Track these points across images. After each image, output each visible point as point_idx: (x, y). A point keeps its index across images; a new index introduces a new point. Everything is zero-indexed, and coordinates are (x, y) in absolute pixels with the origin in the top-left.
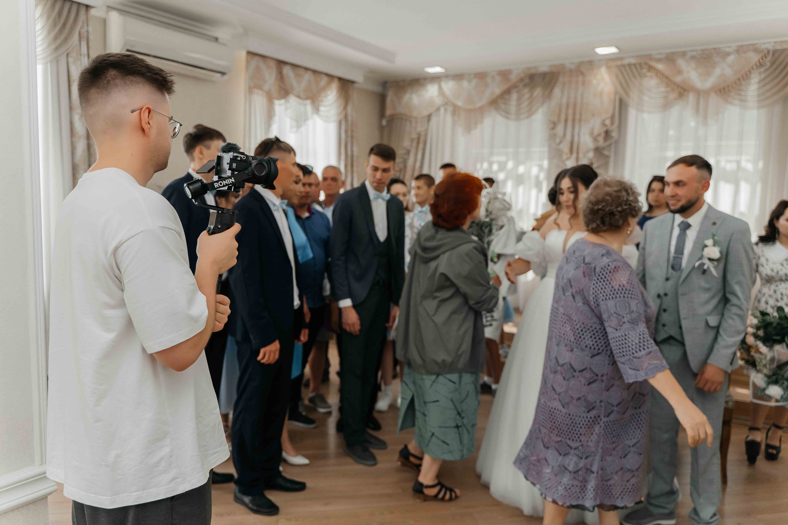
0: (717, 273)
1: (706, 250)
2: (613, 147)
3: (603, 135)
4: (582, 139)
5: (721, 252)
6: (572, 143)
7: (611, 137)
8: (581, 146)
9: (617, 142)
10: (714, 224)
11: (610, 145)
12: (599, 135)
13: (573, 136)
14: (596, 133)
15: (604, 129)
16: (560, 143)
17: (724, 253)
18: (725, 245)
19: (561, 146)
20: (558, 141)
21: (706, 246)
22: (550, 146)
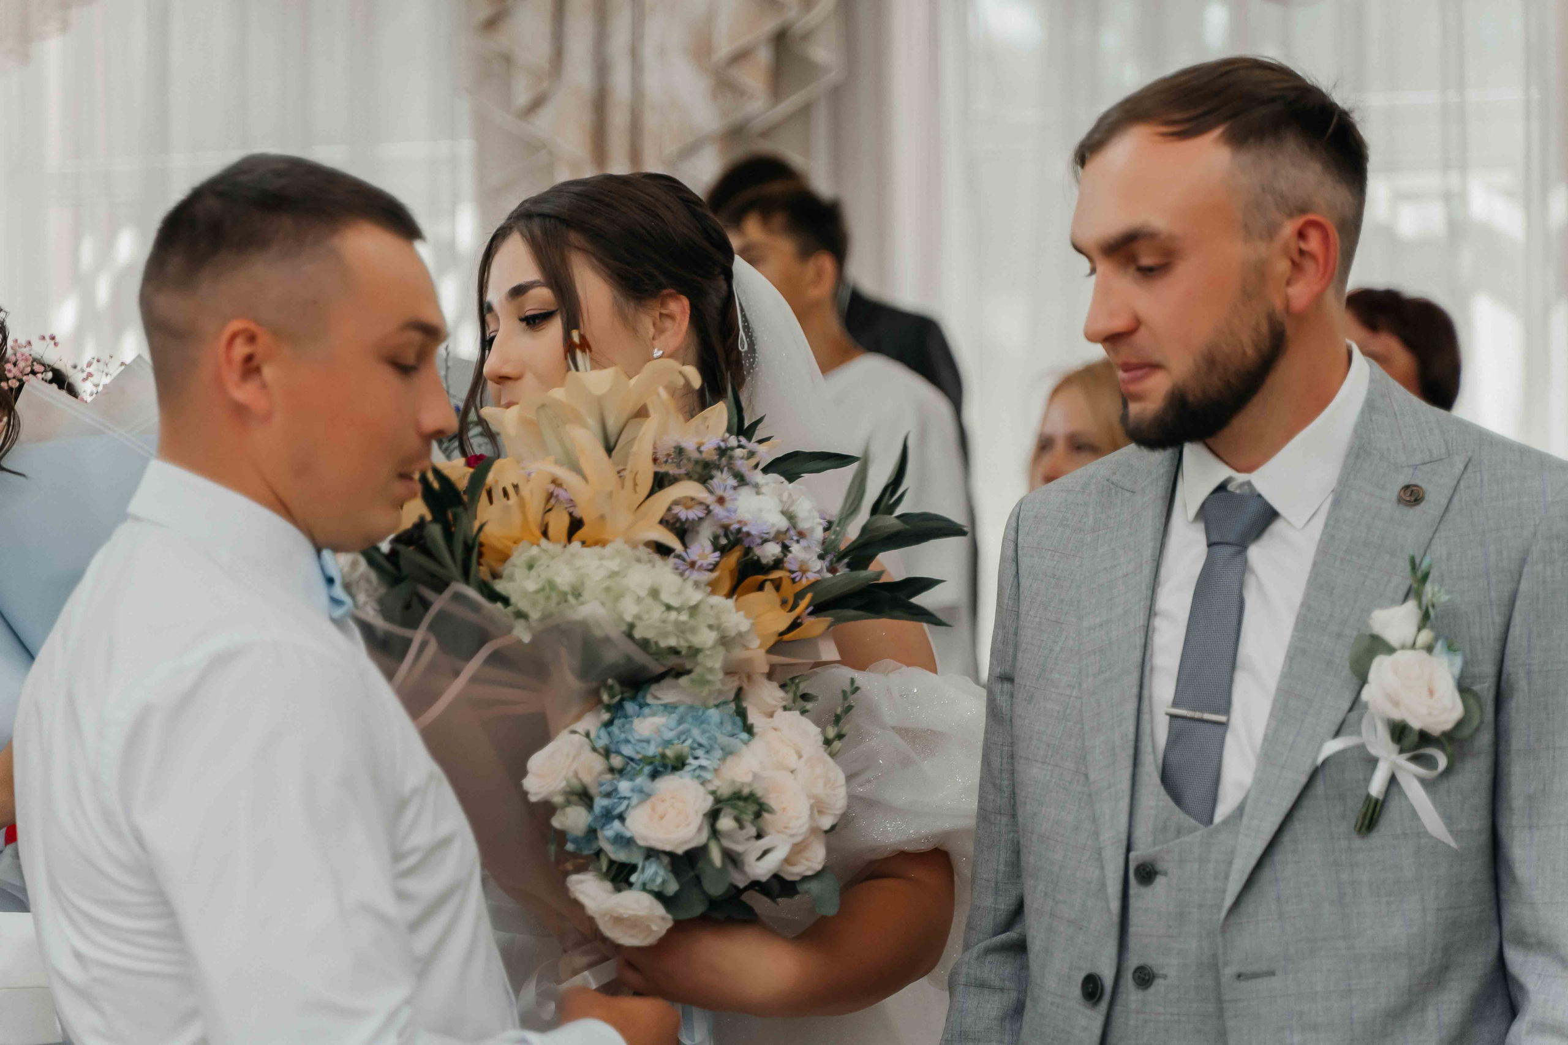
0: (1449, 820)
1: (1381, 668)
2: (821, 118)
3: (764, 56)
4: (652, 82)
5: (1464, 688)
6: (600, 102)
7: (810, 70)
8: (651, 121)
9: (837, 93)
10: (1412, 496)
11: (804, 112)
12: (740, 57)
13: (602, 68)
14: (724, 49)
15: (769, 25)
16: (537, 104)
17: (1485, 688)
18: (1486, 630)
19: (543, 123)
20: (522, 97)
21: (1377, 645)
22: (482, 128)
